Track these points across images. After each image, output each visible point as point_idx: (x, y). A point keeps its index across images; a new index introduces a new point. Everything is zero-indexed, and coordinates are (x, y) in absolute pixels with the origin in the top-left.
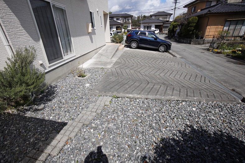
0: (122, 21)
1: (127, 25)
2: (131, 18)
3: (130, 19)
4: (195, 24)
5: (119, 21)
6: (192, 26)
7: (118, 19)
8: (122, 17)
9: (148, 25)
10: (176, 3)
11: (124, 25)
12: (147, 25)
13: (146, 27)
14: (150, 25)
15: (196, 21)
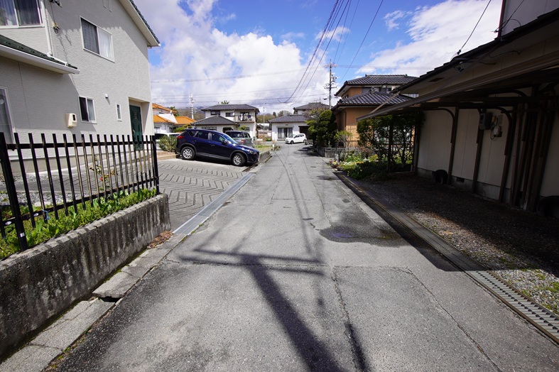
0: (237, 118)
1: (246, 126)
2: (256, 114)
3: (253, 114)
4: (327, 122)
5: (231, 119)
6: (324, 126)
7: (228, 115)
8: (236, 110)
9: (287, 127)
10: (330, 88)
11: (242, 126)
12: (284, 126)
13: (283, 130)
14: (290, 126)
15: (329, 118)
